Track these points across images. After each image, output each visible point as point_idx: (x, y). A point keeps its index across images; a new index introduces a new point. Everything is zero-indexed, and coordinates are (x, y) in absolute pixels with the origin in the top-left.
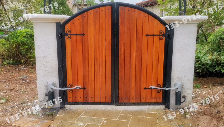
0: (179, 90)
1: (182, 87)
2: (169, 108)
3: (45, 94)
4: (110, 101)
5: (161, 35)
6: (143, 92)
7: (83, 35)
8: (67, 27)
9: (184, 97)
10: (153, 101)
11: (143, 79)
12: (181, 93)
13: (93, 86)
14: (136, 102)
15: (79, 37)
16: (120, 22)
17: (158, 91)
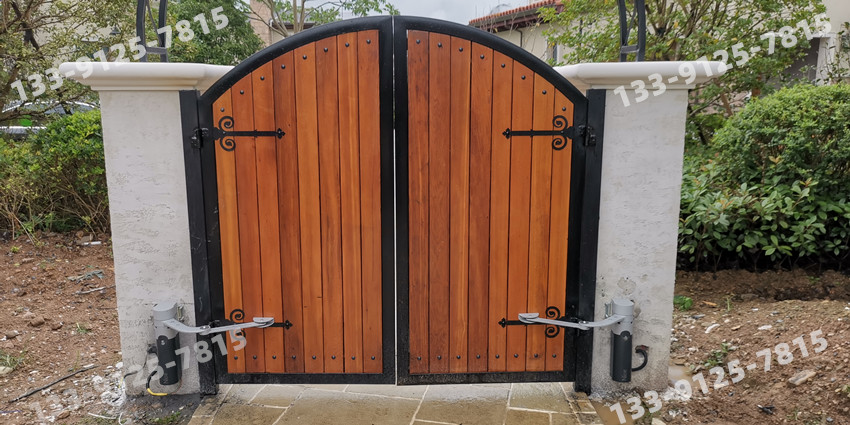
0: (624, 327)
1: (636, 313)
2: (588, 392)
3: (147, 348)
4: (379, 371)
5: (558, 133)
6: (497, 335)
7: (278, 134)
8: (221, 105)
9: (643, 351)
10: (533, 366)
11: (497, 290)
12: (630, 337)
13: (319, 316)
14: (473, 370)
15: (262, 143)
16: (411, 87)
17: (550, 332)
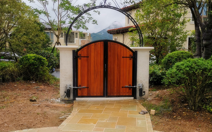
1: (143, 86)
2: (136, 99)
3: (64, 92)
4: (103, 95)
5: (130, 57)
6: (121, 89)
7: (88, 57)
9: (144, 92)
10: (127, 94)
11: (121, 82)
12: (142, 89)
13: (93, 86)
14: (117, 95)
17: (130, 88)
